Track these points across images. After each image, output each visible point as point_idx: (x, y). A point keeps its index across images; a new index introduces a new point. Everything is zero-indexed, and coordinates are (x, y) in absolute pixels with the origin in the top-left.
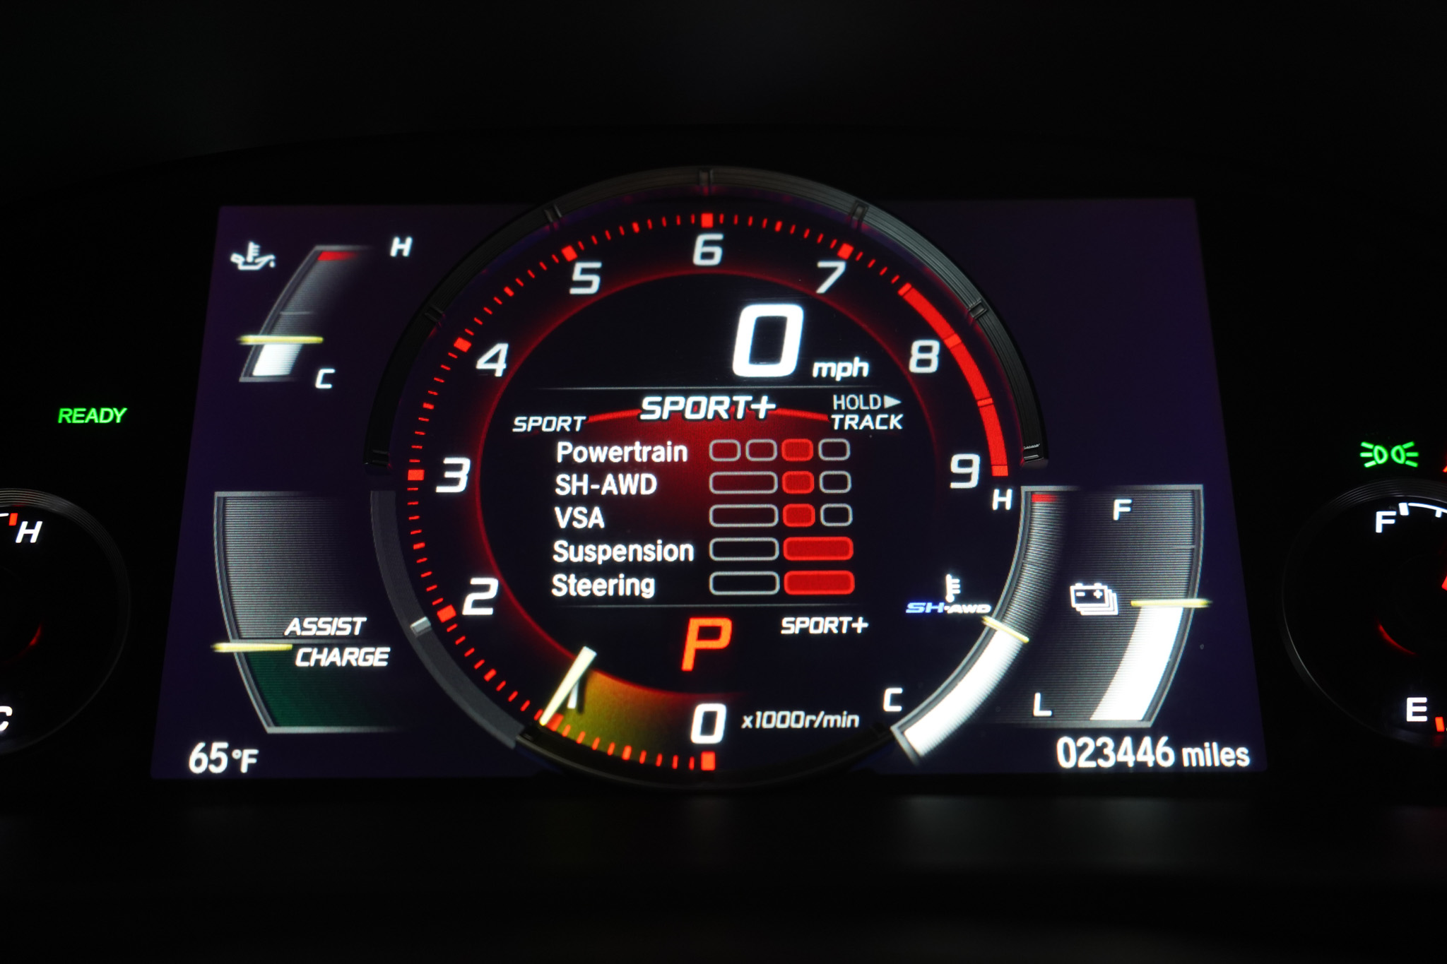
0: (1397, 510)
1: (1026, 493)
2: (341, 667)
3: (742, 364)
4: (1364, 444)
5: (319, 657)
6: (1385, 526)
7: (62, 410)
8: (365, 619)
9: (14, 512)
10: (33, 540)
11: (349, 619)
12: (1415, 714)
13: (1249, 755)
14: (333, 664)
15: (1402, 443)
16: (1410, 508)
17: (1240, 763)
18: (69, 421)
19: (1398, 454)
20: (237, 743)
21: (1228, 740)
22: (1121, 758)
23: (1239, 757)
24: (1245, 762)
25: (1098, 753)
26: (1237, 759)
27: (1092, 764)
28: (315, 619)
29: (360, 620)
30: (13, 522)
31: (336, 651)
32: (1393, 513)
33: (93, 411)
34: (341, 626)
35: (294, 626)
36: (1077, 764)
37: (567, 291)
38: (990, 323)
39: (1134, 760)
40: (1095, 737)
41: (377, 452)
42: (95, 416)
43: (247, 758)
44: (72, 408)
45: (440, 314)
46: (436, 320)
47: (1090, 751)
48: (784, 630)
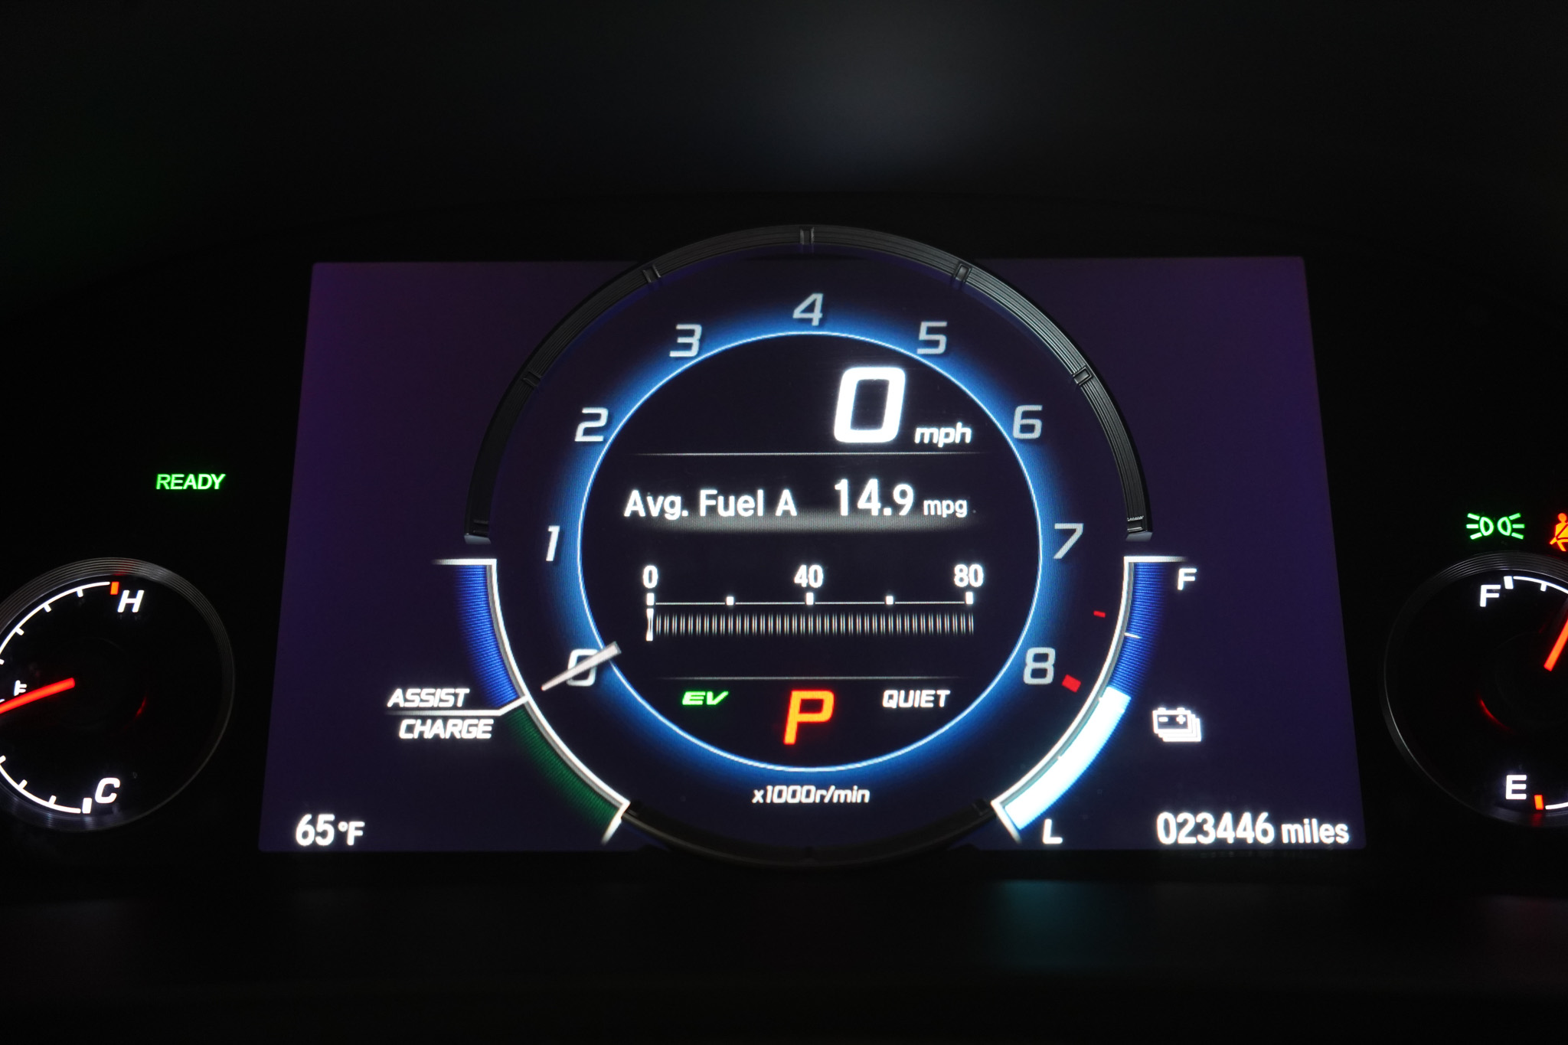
0: (1502, 583)
1: (1130, 564)
2: (445, 739)
3: (844, 430)
4: (1471, 516)
5: (422, 728)
6: (1489, 600)
7: (160, 476)
8: (467, 691)
9: (115, 581)
10: (135, 609)
11: (452, 690)
12: (1515, 792)
13: (1350, 831)
14: (436, 737)
15: (1508, 515)
16: (1515, 582)
17: (1340, 841)
18: (167, 488)
19: (1504, 526)
20: (343, 815)
21: (1328, 816)
22: (1221, 834)
23: (1337, 834)
24: (1344, 838)
25: (1198, 829)
26: (1336, 835)
27: (1192, 841)
28: (417, 690)
29: (463, 692)
30: (114, 590)
31: (439, 722)
32: (1498, 587)
33: (191, 477)
34: (445, 697)
35: (397, 698)
36: (1177, 840)
37: (669, 354)
38: (1095, 389)
39: (1234, 836)
40: (1195, 813)
41: (478, 522)
42: (194, 482)
43: (353, 830)
44: (170, 474)
45: (539, 379)
46: (534, 385)
47: (1190, 827)
48: (886, 703)
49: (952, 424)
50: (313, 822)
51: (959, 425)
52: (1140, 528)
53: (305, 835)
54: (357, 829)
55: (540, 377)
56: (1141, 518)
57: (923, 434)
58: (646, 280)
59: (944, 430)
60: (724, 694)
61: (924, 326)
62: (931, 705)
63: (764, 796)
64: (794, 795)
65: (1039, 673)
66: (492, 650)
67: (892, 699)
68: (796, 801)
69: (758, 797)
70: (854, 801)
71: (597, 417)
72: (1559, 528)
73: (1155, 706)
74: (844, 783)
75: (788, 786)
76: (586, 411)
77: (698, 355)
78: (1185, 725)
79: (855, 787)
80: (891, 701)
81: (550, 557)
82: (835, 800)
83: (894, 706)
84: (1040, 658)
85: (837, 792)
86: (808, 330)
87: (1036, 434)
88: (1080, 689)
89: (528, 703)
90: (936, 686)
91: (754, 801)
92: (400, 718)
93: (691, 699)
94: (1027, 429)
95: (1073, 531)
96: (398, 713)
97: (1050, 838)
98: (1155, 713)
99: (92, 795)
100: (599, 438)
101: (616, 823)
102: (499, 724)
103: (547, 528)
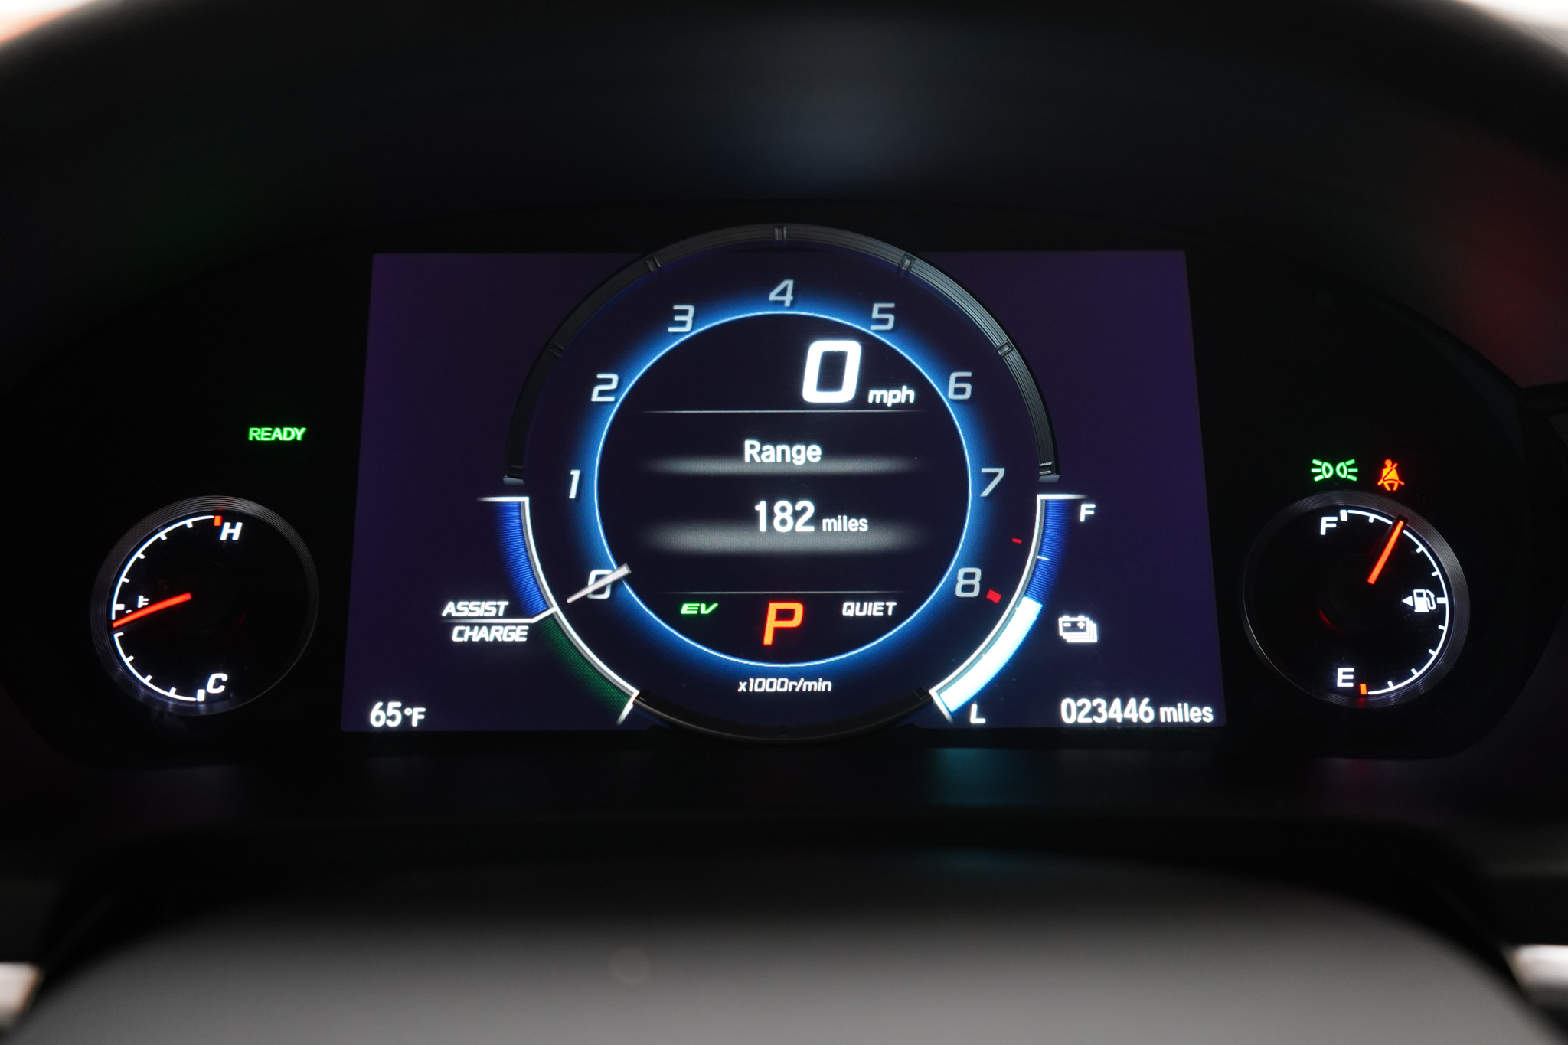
0: (1339, 516)
1: (1042, 500)
2: (489, 642)
3: (811, 392)
4: (1315, 462)
5: (471, 633)
6: (1328, 530)
7: (252, 430)
8: (507, 603)
9: (218, 515)
10: (236, 538)
11: (494, 603)
12: (1344, 681)
13: (1213, 713)
14: (482, 640)
15: (1345, 461)
16: (1349, 515)
17: (1205, 720)
18: (258, 439)
19: (1342, 470)
20: (408, 702)
21: (1197, 701)
22: (1112, 715)
23: (1202, 715)
24: (1209, 718)
25: (1094, 711)
26: (1203, 716)
27: (1089, 720)
28: (466, 603)
29: (503, 604)
30: (217, 523)
31: (485, 628)
32: (1335, 519)
33: (278, 430)
34: (488, 609)
35: (449, 609)
36: (1077, 720)
37: (667, 329)
38: (1014, 359)
39: (1122, 717)
40: (1091, 699)
41: (514, 466)
42: (282, 434)
43: (417, 714)
44: (260, 427)
45: (562, 350)
46: (558, 355)
47: (1087, 709)
48: (845, 612)
49: (900, 388)
50: (384, 708)
51: (905, 388)
52: (1050, 472)
53: (378, 718)
54: (420, 713)
55: (562, 348)
56: (1050, 463)
57: (875, 395)
58: (648, 268)
59: (892, 392)
60: (715, 605)
61: (876, 307)
62: (881, 614)
63: (747, 687)
64: (771, 685)
65: (968, 588)
66: (528, 572)
68: (773, 690)
69: (742, 687)
70: (819, 690)
71: (608, 381)
72: (1385, 471)
73: (1061, 614)
74: (811, 676)
75: (766, 678)
76: (600, 376)
77: (692, 330)
79: (820, 679)
80: (849, 610)
81: (573, 495)
82: (804, 689)
83: (852, 615)
84: (968, 576)
85: (806, 683)
86: (781, 310)
87: (967, 396)
88: (1001, 601)
89: (556, 613)
90: (885, 598)
91: (740, 690)
92: (452, 626)
93: (687, 609)
94: (961, 391)
95: (996, 474)
96: (451, 622)
97: (975, 719)
98: (1061, 620)
99: (204, 687)
100: (611, 399)
101: (628, 707)
102: (533, 629)
103: (569, 472)
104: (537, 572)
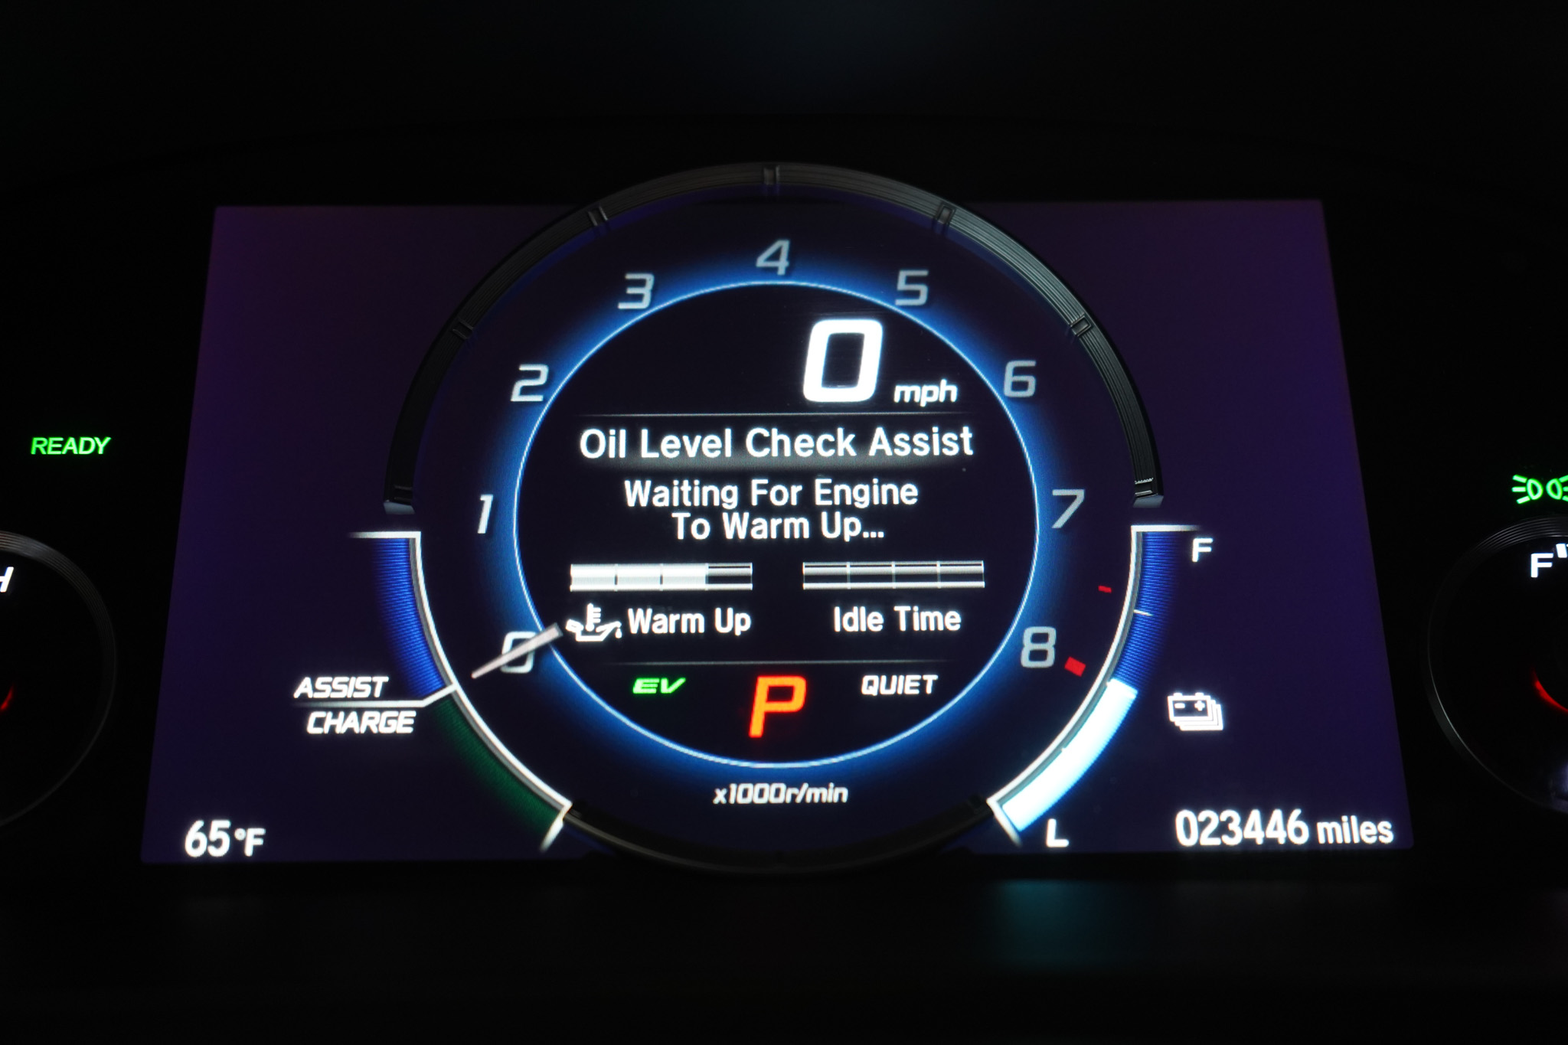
0: (1555, 552)
1: (1138, 533)
2: (360, 734)
3: (815, 388)
4: (1516, 478)
5: (334, 722)
6: (1540, 570)
8: (386, 679)
10: (4, 588)
11: (368, 679)
13: (1392, 830)
14: (350, 731)
15: (1558, 477)
17: (1383, 840)
18: (43, 452)
19: (1554, 488)
20: (240, 821)
21: (1369, 813)
22: (1249, 834)
23: (1379, 832)
24: (1388, 838)
25: (1223, 829)
26: (1379, 834)
27: (1216, 842)
28: (329, 679)
29: (381, 680)
31: (353, 715)
32: (1550, 556)
33: (72, 440)
34: (359, 687)
36: (1199, 841)
37: (617, 305)
38: (1095, 340)
39: (1263, 836)
40: (1218, 810)
41: (400, 487)
42: (77, 446)
43: (252, 838)
44: (47, 437)
45: (469, 330)
46: (465, 337)
47: (1213, 826)
48: (866, 690)
49: (937, 382)
50: (205, 830)
51: (944, 382)
52: (1150, 491)
53: (196, 844)
54: (256, 837)
55: (471, 328)
56: (1150, 480)
57: (902, 392)
58: (592, 223)
59: (926, 388)
60: (681, 681)
61: (903, 275)
62: (917, 692)
63: (727, 796)
64: (761, 794)
65: (1038, 655)
66: (416, 635)
67: (872, 686)
68: (763, 801)
69: (720, 797)
70: (830, 800)
71: (535, 375)
73: (1171, 692)
74: (819, 779)
75: (754, 784)
76: (523, 368)
77: (651, 305)
78: (1204, 712)
79: (832, 785)
80: (871, 687)
81: (482, 529)
82: (808, 800)
83: (875, 694)
84: (1039, 638)
85: (811, 791)
86: (773, 279)
87: (1030, 392)
88: (1085, 672)
89: (456, 692)
90: (921, 670)
91: (716, 801)
92: (308, 711)
93: (643, 686)
95: (1073, 498)
96: (307, 705)
97: (1054, 841)
98: (1170, 699)
100: (539, 398)
101: (557, 827)
102: (422, 714)
103: (479, 497)
104: (431, 636)
